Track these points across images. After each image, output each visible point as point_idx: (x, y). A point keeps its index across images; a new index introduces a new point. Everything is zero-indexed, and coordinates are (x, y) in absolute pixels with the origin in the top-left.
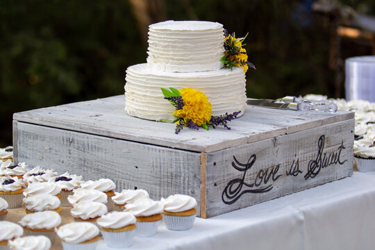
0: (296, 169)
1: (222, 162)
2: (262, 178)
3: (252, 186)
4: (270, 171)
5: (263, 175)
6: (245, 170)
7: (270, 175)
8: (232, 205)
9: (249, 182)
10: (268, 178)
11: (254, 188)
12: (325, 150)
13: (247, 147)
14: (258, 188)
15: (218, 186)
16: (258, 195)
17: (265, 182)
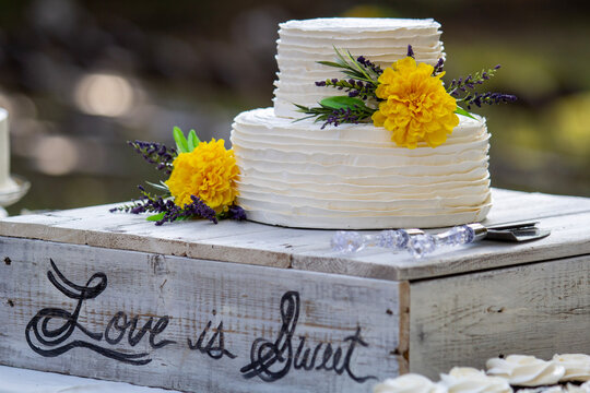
0: (216, 344)
1: (24, 262)
2: (123, 329)
3: (98, 337)
4: (142, 323)
5: (127, 324)
6: (81, 298)
7: (143, 332)
8: (49, 359)
9: (90, 327)
10: (139, 336)
11: (103, 344)
12: (300, 330)
13: (82, 251)
14: (114, 347)
15: (17, 308)
16: (114, 363)
17: (133, 342)
